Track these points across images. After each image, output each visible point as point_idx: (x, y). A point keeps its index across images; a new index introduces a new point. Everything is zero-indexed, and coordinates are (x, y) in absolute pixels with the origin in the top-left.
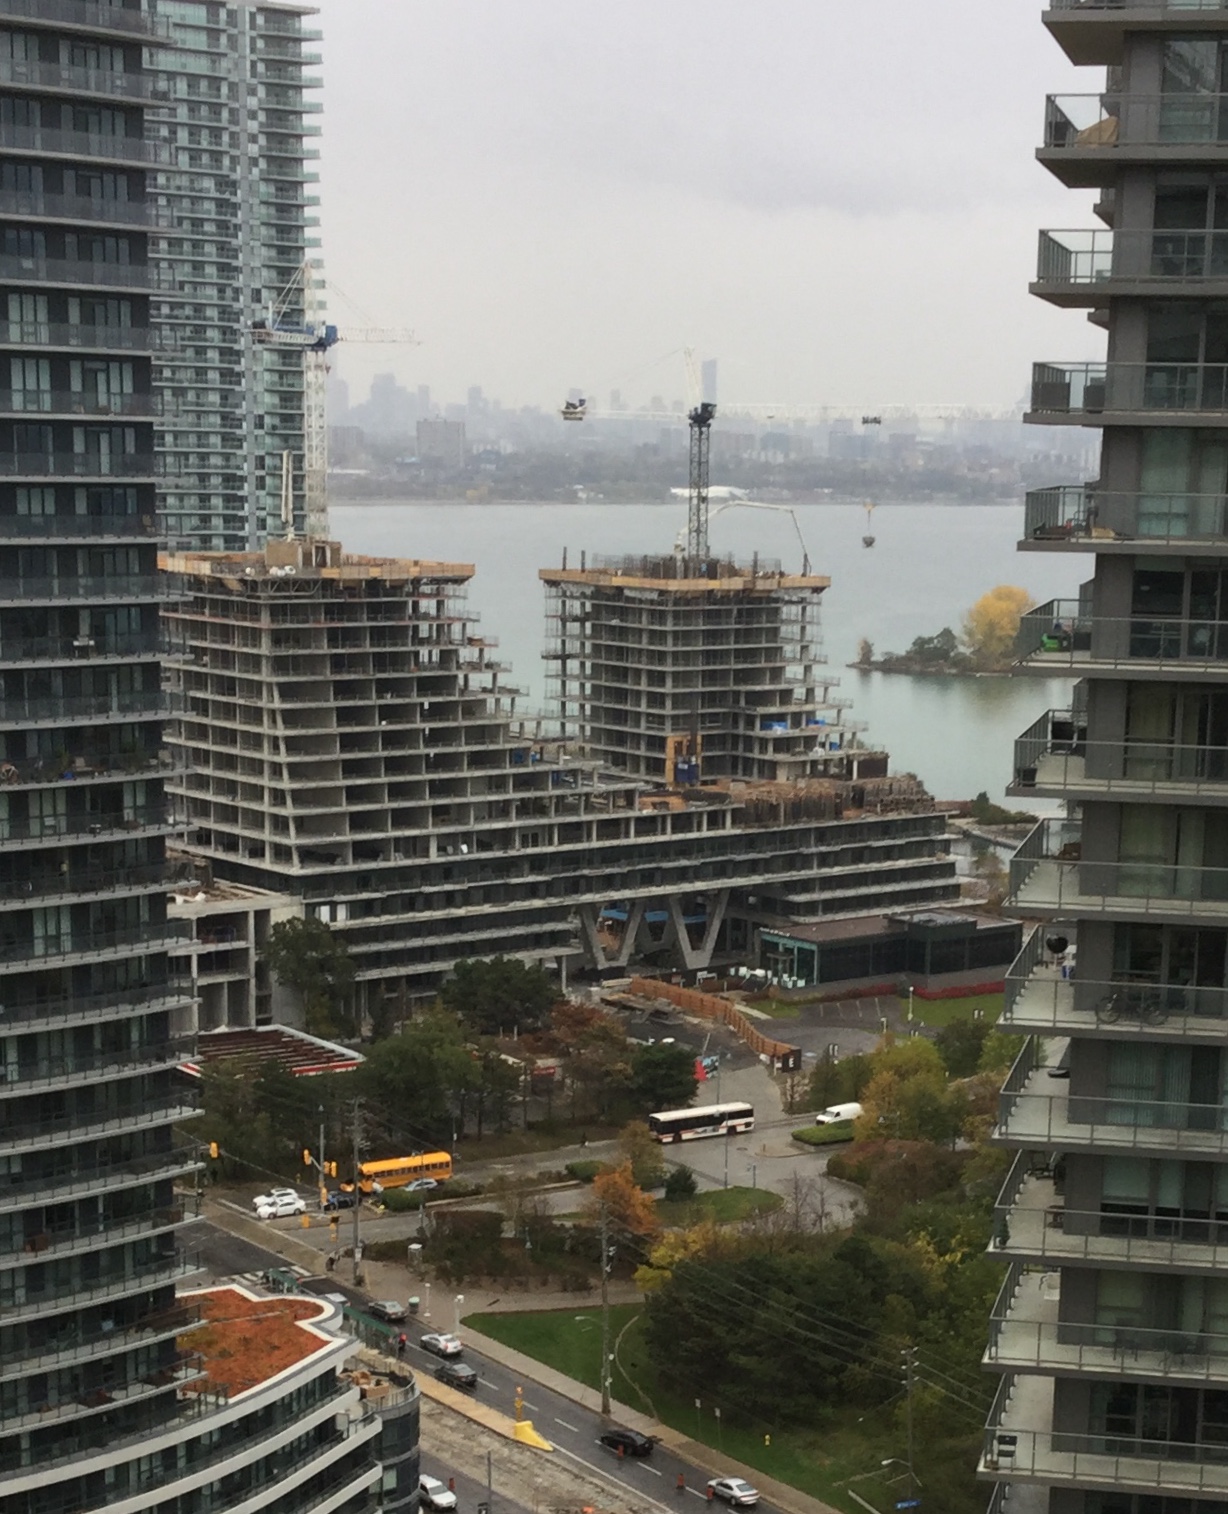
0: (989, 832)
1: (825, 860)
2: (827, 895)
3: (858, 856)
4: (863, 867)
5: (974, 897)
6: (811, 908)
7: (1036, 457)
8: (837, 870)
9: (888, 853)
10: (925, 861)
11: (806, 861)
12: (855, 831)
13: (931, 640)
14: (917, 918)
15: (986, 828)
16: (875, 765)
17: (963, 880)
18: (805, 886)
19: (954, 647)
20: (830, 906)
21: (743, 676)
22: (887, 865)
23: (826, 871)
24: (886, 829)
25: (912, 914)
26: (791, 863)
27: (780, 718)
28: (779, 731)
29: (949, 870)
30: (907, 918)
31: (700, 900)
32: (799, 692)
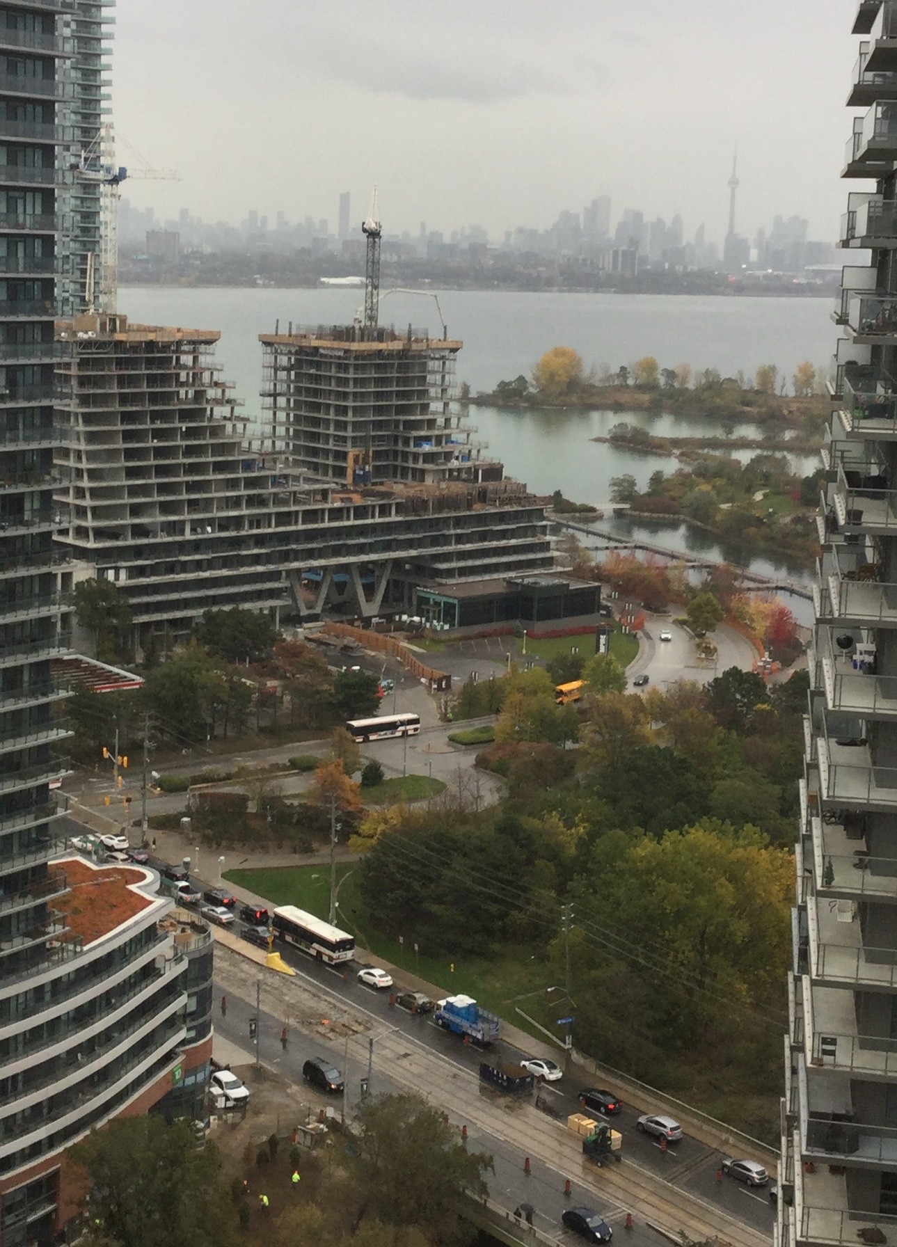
0: (564, 519)
1: (460, 539)
2: (462, 564)
3: (483, 536)
4: (487, 544)
5: (563, 566)
6: (450, 573)
7: (569, 260)
8: (469, 547)
9: (504, 535)
10: (529, 540)
11: (446, 540)
12: (481, 519)
13: (510, 383)
14: (526, 581)
15: (559, 515)
16: (494, 472)
17: (556, 554)
18: (446, 557)
19: (526, 388)
20: (463, 572)
21: (402, 410)
22: (503, 543)
23: (461, 547)
24: (502, 518)
25: (523, 578)
26: (435, 541)
27: (427, 439)
28: (427, 448)
29: (545, 546)
30: (519, 581)
31: (370, 566)
32: (440, 421)
